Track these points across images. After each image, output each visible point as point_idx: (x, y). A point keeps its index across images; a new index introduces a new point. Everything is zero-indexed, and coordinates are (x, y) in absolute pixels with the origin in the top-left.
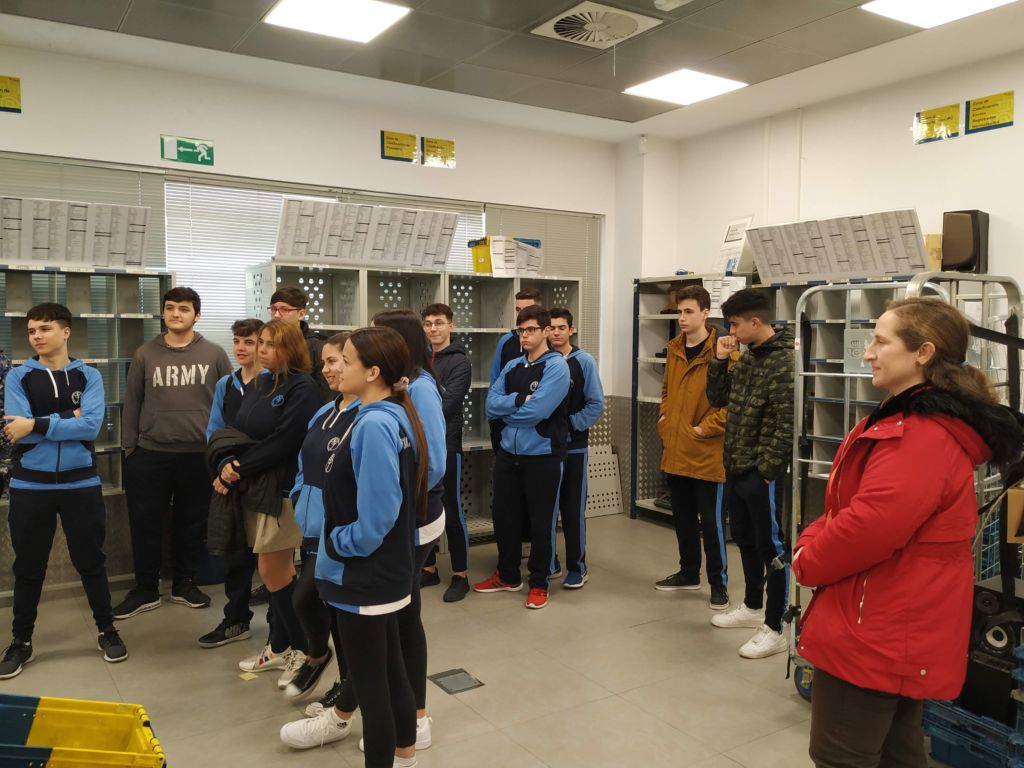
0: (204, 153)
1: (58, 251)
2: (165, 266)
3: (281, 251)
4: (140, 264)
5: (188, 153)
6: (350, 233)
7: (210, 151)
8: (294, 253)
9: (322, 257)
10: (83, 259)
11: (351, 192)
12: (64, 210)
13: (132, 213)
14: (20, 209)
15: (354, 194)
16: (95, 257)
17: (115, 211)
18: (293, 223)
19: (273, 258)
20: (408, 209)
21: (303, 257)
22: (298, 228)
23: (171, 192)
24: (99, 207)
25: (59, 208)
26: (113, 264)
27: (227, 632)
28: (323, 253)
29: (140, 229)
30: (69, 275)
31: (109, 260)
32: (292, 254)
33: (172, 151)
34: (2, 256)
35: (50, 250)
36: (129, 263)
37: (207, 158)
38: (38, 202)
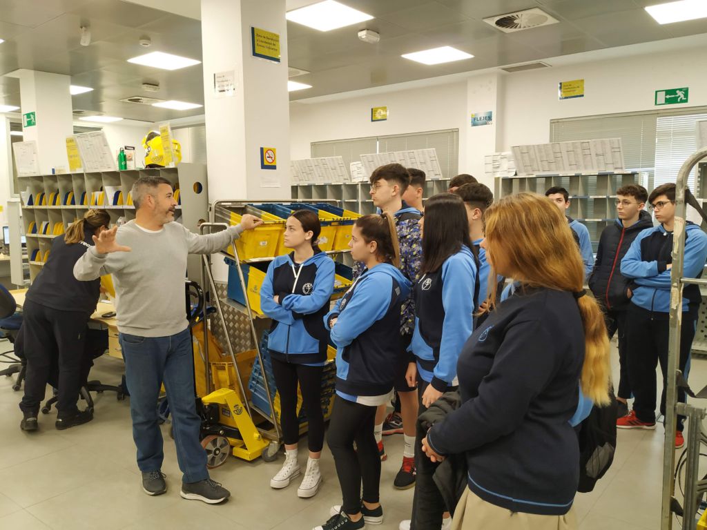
0: (682, 96)
1: (580, 165)
4: (621, 168)
5: (671, 98)
7: (686, 93)
10: (593, 168)
12: (579, 145)
13: (611, 142)
14: (560, 147)
16: (598, 167)
17: (603, 143)
23: (662, 123)
24: (594, 141)
25: (576, 145)
26: (608, 169)
29: (618, 150)
33: (661, 100)
34: (557, 170)
35: (577, 165)
36: (616, 168)
37: (683, 99)
38: (567, 144)
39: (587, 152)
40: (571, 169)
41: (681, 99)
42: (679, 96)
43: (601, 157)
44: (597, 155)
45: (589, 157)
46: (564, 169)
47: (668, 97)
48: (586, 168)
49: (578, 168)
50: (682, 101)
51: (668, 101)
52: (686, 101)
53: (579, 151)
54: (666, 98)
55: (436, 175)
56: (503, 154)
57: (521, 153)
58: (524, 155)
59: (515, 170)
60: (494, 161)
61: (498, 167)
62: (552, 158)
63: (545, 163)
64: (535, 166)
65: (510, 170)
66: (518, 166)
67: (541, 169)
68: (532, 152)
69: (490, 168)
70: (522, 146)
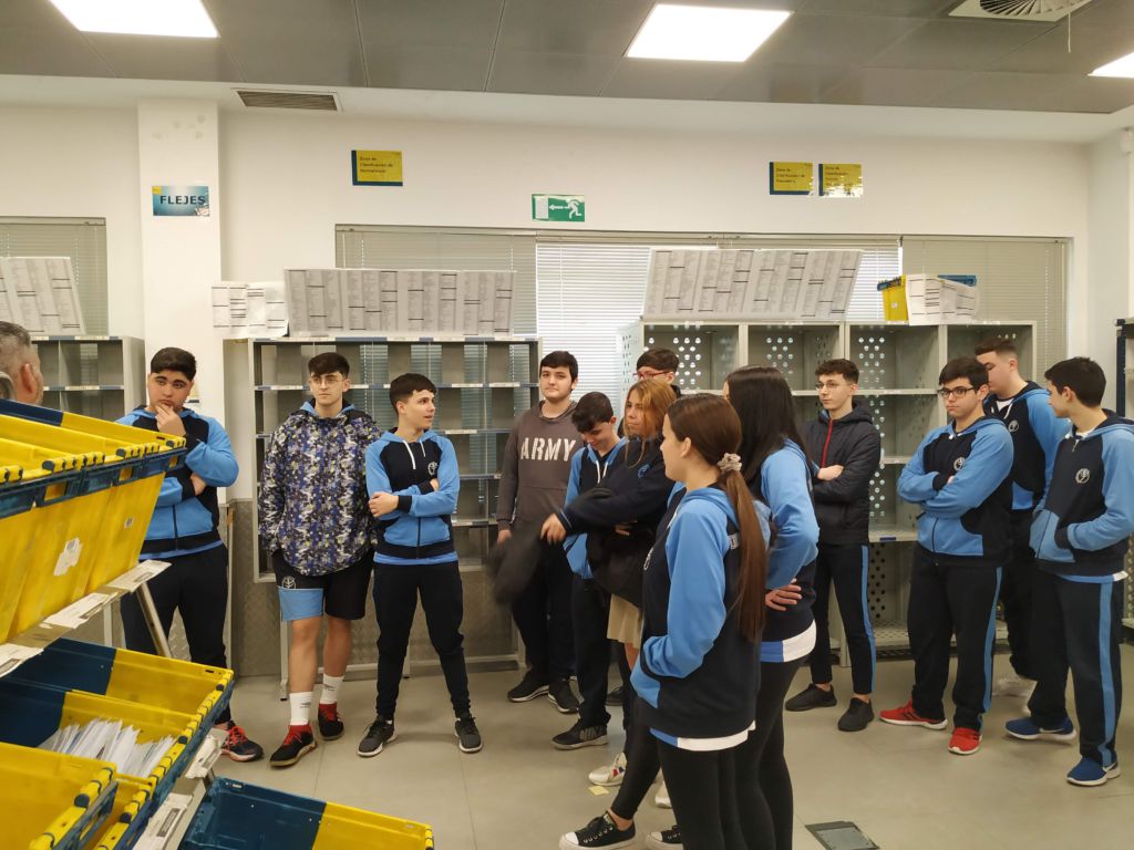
0: (575, 209)
1: (431, 321)
2: (535, 332)
3: (649, 309)
4: (507, 331)
5: (559, 211)
6: (727, 284)
7: (581, 207)
8: (664, 309)
9: (695, 313)
10: (454, 328)
11: (734, 236)
12: (435, 279)
13: (499, 278)
14: (396, 280)
15: (738, 238)
16: (465, 326)
17: (482, 278)
18: (662, 278)
19: (641, 318)
20: (796, 250)
21: (673, 314)
22: (668, 282)
23: (542, 254)
24: (467, 273)
25: (430, 277)
26: (483, 331)
27: (583, 735)
28: (696, 308)
29: (507, 294)
30: (445, 345)
31: (479, 329)
32: (662, 312)
33: (543, 211)
34: (381, 329)
35: (424, 321)
36: (497, 330)
37: (577, 214)
38: (412, 274)
39: (449, 294)
40: (411, 329)
41: (574, 214)
42: (571, 209)
43: (473, 307)
44: (467, 302)
45: (449, 307)
46: (397, 328)
47: (553, 207)
48: (441, 327)
49: (424, 328)
50: (575, 219)
51: (554, 215)
52: (582, 219)
53: (434, 290)
54: (550, 210)
55: (65, 326)
56: (254, 285)
57: (304, 286)
58: (314, 291)
59: (285, 324)
60: (234, 301)
61: (243, 316)
62: (375, 303)
63: (358, 313)
64: (335, 319)
65: (273, 324)
66: (294, 316)
67: (346, 325)
68: (333, 286)
69: (224, 315)
70: (312, 272)
